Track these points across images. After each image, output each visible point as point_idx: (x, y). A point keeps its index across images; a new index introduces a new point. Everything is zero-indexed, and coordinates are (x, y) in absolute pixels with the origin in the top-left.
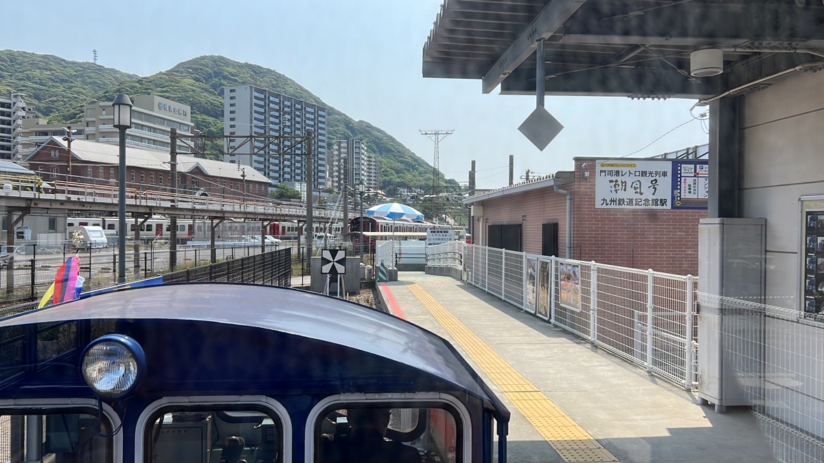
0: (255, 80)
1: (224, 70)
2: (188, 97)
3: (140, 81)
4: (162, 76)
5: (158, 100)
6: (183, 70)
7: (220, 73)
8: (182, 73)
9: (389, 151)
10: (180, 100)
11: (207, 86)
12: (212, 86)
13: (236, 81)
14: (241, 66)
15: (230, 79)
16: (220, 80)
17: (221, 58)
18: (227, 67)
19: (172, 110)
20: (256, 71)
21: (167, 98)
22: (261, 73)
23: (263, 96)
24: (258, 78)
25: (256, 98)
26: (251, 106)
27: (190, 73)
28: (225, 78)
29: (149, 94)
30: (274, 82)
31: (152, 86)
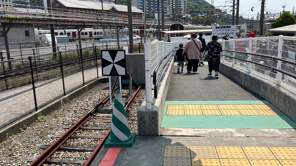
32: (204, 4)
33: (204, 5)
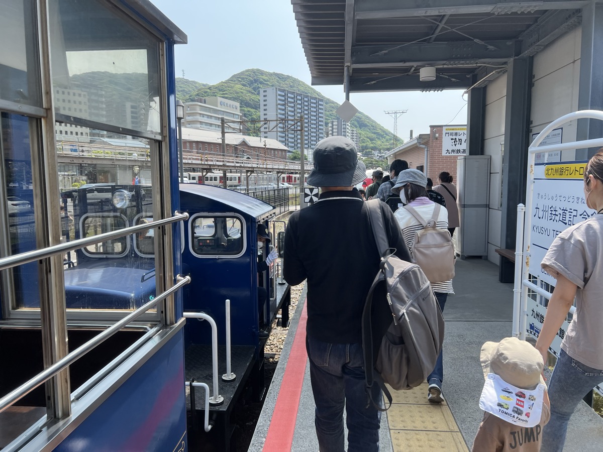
0: (280, 83)
1: (261, 78)
2: (239, 97)
3: (210, 88)
4: (223, 84)
5: (220, 99)
6: (235, 79)
7: (258, 80)
8: (235, 81)
9: (366, 126)
10: (234, 99)
11: (250, 89)
12: (253, 89)
13: (268, 85)
14: (271, 75)
15: (264, 84)
16: (258, 84)
17: (258, 70)
18: (262, 75)
19: (229, 106)
20: (280, 77)
21: (226, 98)
22: (283, 78)
23: (283, 94)
24: (281, 82)
25: (279, 95)
26: (277, 100)
27: (240, 81)
28: (261, 83)
29: (216, 96)
30: (292, 84)
31: (217, 91)
32: (385, 135)
33: (385, 137)
